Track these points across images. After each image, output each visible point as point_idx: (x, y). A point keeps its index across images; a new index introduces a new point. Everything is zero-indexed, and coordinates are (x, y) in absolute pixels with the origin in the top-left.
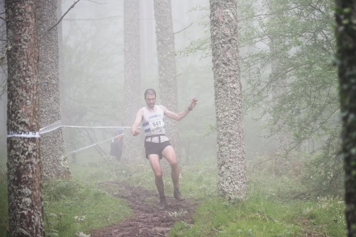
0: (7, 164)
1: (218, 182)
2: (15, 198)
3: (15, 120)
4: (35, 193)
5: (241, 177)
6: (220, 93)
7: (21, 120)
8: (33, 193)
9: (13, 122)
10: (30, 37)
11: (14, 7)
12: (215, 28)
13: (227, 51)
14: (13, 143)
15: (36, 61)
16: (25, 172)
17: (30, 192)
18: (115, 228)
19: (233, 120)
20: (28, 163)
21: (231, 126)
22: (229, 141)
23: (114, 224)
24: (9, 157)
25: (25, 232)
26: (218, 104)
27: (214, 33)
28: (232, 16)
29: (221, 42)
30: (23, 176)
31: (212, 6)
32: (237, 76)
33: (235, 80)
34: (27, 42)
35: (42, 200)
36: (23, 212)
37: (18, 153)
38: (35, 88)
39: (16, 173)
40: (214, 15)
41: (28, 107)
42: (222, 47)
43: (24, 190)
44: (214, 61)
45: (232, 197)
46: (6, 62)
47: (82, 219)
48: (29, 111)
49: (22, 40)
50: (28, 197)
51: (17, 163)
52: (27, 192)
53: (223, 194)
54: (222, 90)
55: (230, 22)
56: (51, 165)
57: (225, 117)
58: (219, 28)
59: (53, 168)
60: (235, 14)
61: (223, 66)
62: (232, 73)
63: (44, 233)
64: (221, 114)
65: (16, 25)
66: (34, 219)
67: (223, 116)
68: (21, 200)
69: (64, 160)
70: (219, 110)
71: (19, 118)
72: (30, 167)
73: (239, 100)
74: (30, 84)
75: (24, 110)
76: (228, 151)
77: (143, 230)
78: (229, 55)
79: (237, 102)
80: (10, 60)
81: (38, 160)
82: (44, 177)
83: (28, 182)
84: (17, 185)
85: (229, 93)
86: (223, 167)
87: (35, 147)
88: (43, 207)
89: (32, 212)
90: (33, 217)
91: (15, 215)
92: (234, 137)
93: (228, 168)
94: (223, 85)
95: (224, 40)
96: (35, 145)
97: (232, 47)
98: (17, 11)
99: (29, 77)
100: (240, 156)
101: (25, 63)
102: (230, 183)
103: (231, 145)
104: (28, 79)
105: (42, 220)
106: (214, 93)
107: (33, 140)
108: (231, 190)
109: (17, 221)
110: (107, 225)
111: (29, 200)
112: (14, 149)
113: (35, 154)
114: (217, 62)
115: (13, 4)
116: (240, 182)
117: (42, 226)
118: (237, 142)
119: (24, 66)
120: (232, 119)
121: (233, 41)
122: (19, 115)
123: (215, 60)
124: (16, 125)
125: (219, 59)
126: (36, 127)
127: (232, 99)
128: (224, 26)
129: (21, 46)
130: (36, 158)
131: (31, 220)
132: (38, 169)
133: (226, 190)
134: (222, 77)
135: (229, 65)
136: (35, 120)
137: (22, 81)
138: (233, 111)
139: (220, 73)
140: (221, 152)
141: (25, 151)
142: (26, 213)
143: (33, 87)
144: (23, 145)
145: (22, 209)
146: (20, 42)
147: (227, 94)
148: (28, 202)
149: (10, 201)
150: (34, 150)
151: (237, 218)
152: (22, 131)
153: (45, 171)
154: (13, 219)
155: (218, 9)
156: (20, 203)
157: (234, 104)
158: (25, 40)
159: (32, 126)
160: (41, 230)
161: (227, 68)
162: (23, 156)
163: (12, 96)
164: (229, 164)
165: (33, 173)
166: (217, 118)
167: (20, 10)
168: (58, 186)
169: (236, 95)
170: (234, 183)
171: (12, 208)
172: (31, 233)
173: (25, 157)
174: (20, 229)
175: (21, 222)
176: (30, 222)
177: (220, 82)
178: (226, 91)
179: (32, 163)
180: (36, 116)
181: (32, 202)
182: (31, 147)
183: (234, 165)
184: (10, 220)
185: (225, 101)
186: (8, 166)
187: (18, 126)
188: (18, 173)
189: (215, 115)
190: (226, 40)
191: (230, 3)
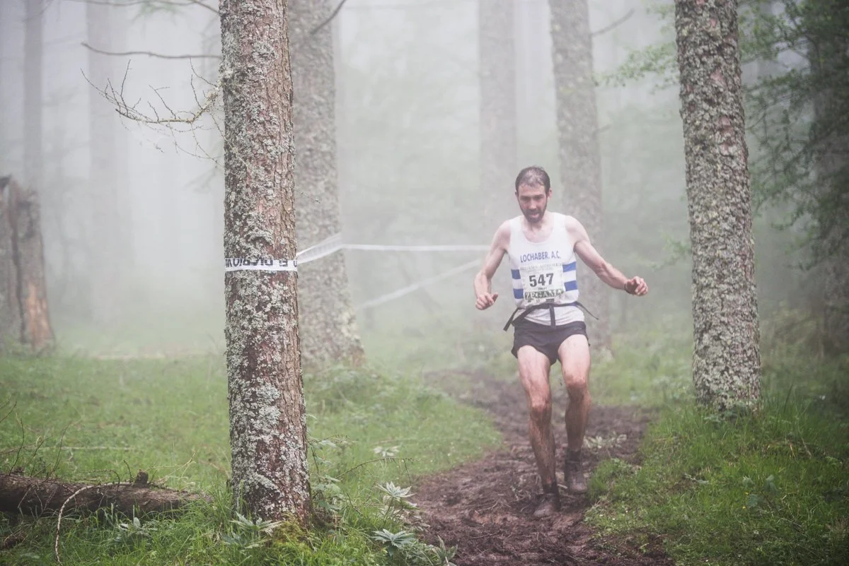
0: (226, 331)
1: (695, 369)
2: (245, 407)
3: (241, 232)
4: (286, 395)
5: (750, 358)
6: (699, 168)
7: (253, 234)
8: (282, 397)
9: (237, 237)
10: (272, 49)
12: (686, 20)
13: (713, 71)
14: (239, 285)
15: (286, 102)
16: (265, 348)
17: (277, 393)
18: (466, 475)
19: (728, 228)
20: (270, 328)
21: (724, 243)
22: (721, 278)
23: (462, 466)
24: (230, 315)
25: (267, 482)
26: (694, 193)
27: (685, 32)
29: (700, 51)
30: (262, 358)
32: (737, 129)
33: (732, 139)
34: (266, 59)
35: (302, 411)
36: (263, 437)
37: (249, 307)
38: (285, 161)
39: (245, 350)
41: (271, 204)
42: (703, 63)
43: (263, 388)
44: (683, 96)
45: (727, 406)
46: (222, 103)
47: (391, 454)
48: (274, 213)
49: (255, 55)
50: (273, 404)
51: (248, 329)
52: (269, 393)
53: (708, 397)
54: (703, 162)
55: (721, 5)
56: (320, 333)
57: (710, 221)
58: (695, 20)
59: (324, 340)
61: (705, 106)
62: (725, 122)
63: (308, 484)
64: (701, 216)
65: (241, 23)
66: (285, 454)
67: (706, 221)
68: (256, 411)
69: (350, 321)
70: (696, 207)
71: (251, 229)
72: (276, 337)
73: (743, 184)
74: (273, 153)
75: (261, 210)
76: (719, 300)
77: (527, 478)
78: (718, 81)
79: (739, 188)
80: (230, 99)
81: (294, 323)
82: (306, 360)
83: (271, 370)
84: (250, 379)
85: (719, 167)
86: (706, 336)
87: (285, 292)
88: (304, 427)
89: (282, 437)
90: (283, 448)
91: (244, 445)
92: (732, 266)
93: (717, 338)
94: (704, 149)
95: (706, 48)
96: (286, 288)
97: (724, 64)
99: (272, 137)
100: (746, 312)
101: (263, 107)
102: (722, 373)
103: (725, 287)
104: (269, 142)
105: (303, 456)
106: (685, 169)
107: (282, 277)
108: (726, 387)
109: (248, 457)
110: (447, 467)
111: (274, 412)
112: (240, 298)
113: (286, 308)
114: (691, 97)
116: (747, 369)
117: (303, 469)
118: (737, 278)
119: (260, 113)
120: (725, 226)
121: (728, 50)
122: (250, 223)
123: (687, 94)
124: (244, 244)
126: (288, 248)
127: (726, 181)
128: (705, 15)
129: (253, 69)
130: (290, 319)
131: (278, 455)
132: (293, 342)
133: (714, 388)
134: (703, 131)
135: (719, 104)
136: (285, 232)
137: (257, 146)
138: (727, 209)
139: (698, 123)
140: (703, 301)
141: (265, 304)
142: (267, 439)
143: (281, 160)
144: (259, 288)
145: (260, 432)
146: (251, 59)
147: (715, 171)
148: (273, 415)
149: (233, 412)
150: (284, 301)
151: (738, 452)
152: (259, 258)
153: (307, 346)
154: (240, 452)
156: (255, 419)
157: (731, 192)
158: (261, 56)
159: (280, 247)
161: (713, 111)
162: (260, 313)
163: (236, 181)
164: (720, 329)
165: (283, 350)
166: (693, 224)
168: (336, 379)
169: (734, 171)
170: (731, 372)
171: (238, 430)
172: (281, 484)
173: (265, 316)
174: (256, 474)
175: (257, 459)
176: (277, 461)
177: (697, 141)
178: (713, 162)
179: (279, 330)
180: (288, 223)
181: (282, 416)
182: (277, 292)
183: (731, 329)
184: (234, 456)
185: (710, 186)
186: (228, 337)
187: (249, 246)
188: (250, 352)
189: (688, 218)
190: (713, 45)
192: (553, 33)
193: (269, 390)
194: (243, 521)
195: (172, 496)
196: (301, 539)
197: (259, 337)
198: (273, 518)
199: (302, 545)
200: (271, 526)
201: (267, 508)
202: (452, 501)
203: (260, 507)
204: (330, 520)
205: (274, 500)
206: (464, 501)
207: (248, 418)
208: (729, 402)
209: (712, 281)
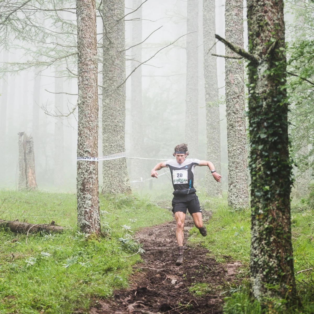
0: (77, 178)
1: (228, 196)
2: (81, 201)
3: (82, 149)
4: (94, 197)
5: (245, 193)
6: (231, 134)
7: (85, 150)
8: (92, 198)
9: (81, 151)
10: (93, 95)
11: (83, 75)
12: (228, 87)
13: (236, 104)
14: (80, 165)
15: (96, 111)
16: (88, 183)
17: (91, 197)
18: (157, 228)
19: (239, 152)
20: (89, 178)
21: (238, 157)
22: (236, 168)
23: (156, 225)
24: (78, 173)
25: (87, 223)
26: (229, 141)
27: (228, 91)
28: (240, 79)
29: (232, 97)
30: (87, 186)
31: (226, 72)
32: (243, 122)
33: (241, 125)
34: (91, 98)
35: (99, 202)
36: (86, 209)
37: (83, 171)
38: (95, 128)
40: (227, 78)
41: (91, 141)
42: (233, 101)
44: (227, 111)
46: (78, 111)
48: (91, 144)
49: (88, 97)
50: (90, 200)
51: (83, 178)
53: (231, 204)
54: (232, 132)
55: (239, 83)
56: (117, 184)
57: (234, 150)
58: (231, 87)
59: (119, 186)
60: (243, 78)
61: (233, 114)
62: (239, 119)
63: (100, 224)
64: (231, 148)
65: (84, 87)
66: (93, 215)
67: (232, 150)
68: (84, 202)
69: (127, 181)
70: (230, 146)
71: (85, 148)
72: (91, 180)
73: (244, 139)
74: (92, 126)
75: (88, 142)
76: (236, 175)
77: (174, 229)
78: (237, 106)
80: (80, 110)
81: (97, 176)
83: (89, 190)
84: (83, 192)
85: (237, 133)
86: (231, 186)
88: (99, 207)
89: (92, 210)
90: (92, 213)
91: (81, 212)
92: (240, 164)
94: (232, 128)
95: (234, 96)
96: (94, 166)
97: (239, 101)
98: (85, 78)
99: (92, 121)
100: (244, 178)
101: (89, 112)
102: (236, 197)
103: (238, 170)
104: (91, 123)
105: (98, 216)
106: (227, 134)
107: (93, 163)
108: (237, 202)
109: (82, 215)
110: (152, 225)
111: (90, 202)
112: (81, 168)
113: (94, 172)
114: (229, 111)
115: (83, 73)
116: (244, 196)
117: (98, 219)
118: (241, 168)
119: (88, 114)
120: (238, 152)
121: (241, 97)
122: (84, 146)
123: (228, 110)
124: (82, 153)
126: (96, 154)
127: (239, 138)
128: (234, 86)
129: (87, 101)
130: (95, 175)
131: (91, 215)
132: (96, 182)
133: (233, 202)
134: (232, 122)
135: (237, 114)
136: (95, 149)
137: (87, 124)
138: (239, 147)
139: (231, 119)
140: (231, 175)
141: (89, 170)
142: (88, 210)
143: (94, 128)
144: (86, 166)
145: (86, 208)
146: (86, 98)
147: (236, 135)
148: (90, 203)
149: (78, 202)
150: (94, 170)
151: (238, 221)
152: (87, 157)
154: (80, 214)
155: (230, 74)
156: (84, 204)
157: (240, 141)
158: (89, 97)
159: (93, 154)
160: (98, 222)
161: (236, 116)
163: (81, 134)
164: (236, 184)
165: (93, 184)
166: (229, 151)
167: (87, 78)
169: (242, 135)
170: (239, 197)
171: (79, 207)
172: (91, 223)
173: (88, 174)
174: (84, 221)
175: (85, 216)
176: (90, 217)
177: (230, 125)
178: (235, 132)
179: (92, 178)
180: (96, 147)
181: (92, 203)
182: (92, 167)
183: (239, 184)
184: (78, 215)
185: (234, 139)
186: (77, 180)
187: (84, 153)
188: (83, 185)
189: (227, 149)
190: (236, 96)
191: (239, 70)
193: (88, 196)
194: (80, 234)
195: (61, 228)
196: (96, 239)
198: (89, 233)
199: (97, 241)
200: (87, 235)
201: (87, 230)
202: (150, 235)
203: (85, 230)
204: (106, 235)
205: (89, 228)
206: (154, 235)
207: (82, 204)
208: (238, 207)
209: (234, 169)
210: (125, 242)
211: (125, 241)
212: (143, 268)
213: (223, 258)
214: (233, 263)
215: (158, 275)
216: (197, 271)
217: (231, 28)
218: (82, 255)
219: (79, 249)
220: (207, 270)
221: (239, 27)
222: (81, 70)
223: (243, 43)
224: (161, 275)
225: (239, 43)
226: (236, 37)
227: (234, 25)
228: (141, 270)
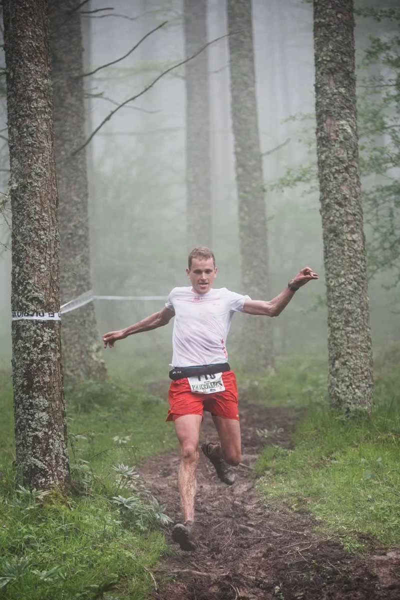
0: (13, 361)
1: (329, 384)
2: (25, 413)
3: (23, 294)
4: (53, 405)
5: (366, 377)
6: (332, 249)
7: (31, 295)
8: (50, 405)
9: (20, 297)
10: (44, 170)
11: (20, 125)
12: (324, 149)
13: (342, 184)
14: (21, 330)
15: (53, 206)
16: (39, 373)
17: (47, 403)
19: (352, 289)
20: (42, 359)
21: (349, 299)
22: (347, 323)
23: (172, 449)
24: (15, 351)
25: (40, 464)
26: (329, 265)
27: (323, 157)
28: (349, 130)
29: (334, 170)
30: (37, 379)
31: (319, 116)
32: (358, 223)
33: (355, 229)
34: (40, 176)
35: (64, 415)
36: (37, 433)
37: (28, 345)
38: (53, 245)
39: (25, 374)
40: (322, 129)
41: (43, 275)
42: (335, 178)
43: (37, 400)
44: (322, 200)
45: (351, 409)
46: (10, 207)
47: (125, 442)
48: (45, 281)
49: (33, 174)
50: (44, 410)
51: (27, 360)
52: (42, 403)
53: (338, 403)
54: (334, 245)
55: (348, 139)
56: (77, 358)
57: (340, 285)
58: (330, 149)
59: (80, 363)
60: (355, 127)
61: (337, 207)
62: (350, 218)
63: (68, 464)
64: (333, 281)
65: (23, 152)
66: (52, 444)
67: (337, 284)
68: (32, 415)
69: (98, 350)
70: (330, 275)
71: (30, 291)
72: (46, 365)
73: (362, 260)
74: (45, 240)
75: (36, 279)
76: (346, 338)
78: (345, 190)
79: (359, 262)
80: (16, 204)
81: (58, 355)
82: (68, 376)
83: (43, 388)
84: (28, 393)
85: (346, 248)
86: (337, 362)
87: (53, 334)
88: (65, 426)
89: (50, 433)
90: (51, 440)
91: (24, 438)
92: (355, 315)
93: (344, 364)
94: (336, 236)
95: (337, 168)
96: (53, 332)
97: (350, 179)
98: (25, 130)
99: (44, 230)
100: (363, 345)
101: (38, 209)
102: (348, 387)
103: (349, 329)
104: (42, 233)
105: (64, 446)
106: (323, 249)
107: (50, 324)
108: (351, 397)
109: (28, 447)
110: (163, 450)
111: (44, 416)
112: (22, 338)
113: (53, 345)
114: (327, 201)
115: (20, 120)
116: (364, 385)
117: (64, 455)
118: (358, 323)
119: (36, 213)
120: (350, 288)
121: (352, 170)
122: (29, 288)
123: (325, 199)
124: (25, 302)
125: (330, 197)
126: (55, 305)
127: (350, 257)
128: (337, 145)
129: (31, 183)
130: (56, 353)
131: (48, 445)
132: (58, 368)
133: (342, 397)
134: (335, 224)
135: (346, 206)
136: (53, 294)
137: (34, 236)
138: (351, 277)
139: (331, 218)
140: (335, 339)
141: (40, 341)
142: (40, 434)
143: (50, 245)
144: (35, 332)
145: (36, 430)
146: (30, 177)
147: (343, 251)
148: (44, 418)
149: (17, 416)
150: (52, 340)
151: (358, 441)
152: (34, 311)
153: (68, 367)
154: (22, 443)
155: (329, 121)
156: (32, 421)
157: (354, 265)
158: (37, 174)
159: (49, 304)
161: (342, 211)
162: (35, 349)
163: (20, 259)
164: (346, 357)
165: (51, 373)
166: (328, 286)
167: (30, 129)
168: (88, 390)
169: (356, 251)
170: (354, 386)
171: (20, 428)
172: (49, 465)
173: (39, 351)
174: (33, 459)
175: (34, 448)
176: (47, 449)
177: (331, 231)
178: (341, 245)
179: (48, 360)
180: (55, 288)
181: (50, 419)
182: (47, 335)
183: (354, 358)
184: (18, 446)
185: (340, 261)
186: (14, 364)
187: (28, 303)
188: (29, 376)
189: (325, 282)
190: (341, 167)
191: (347, 111)
192: (236, 153)
193: (42, 401)
194: (23, 490)
196: (63, 503)
197: (34, 365)
198: (44, 488)
199: (64, 506)
200: (42, 494)
201: (40, 481)
202: (166, 474)
203: (35, 481)
204: (82, 489)
205: (44, 476)
206: (174, 474)
209: (341, 325)
210: (129, 507)
211: (129, 503)
212: (178, 573)
213: (360, 541)
214: (385, 554)
215: (214, 589)
216: (305, 576)
217: (327, 19)
218: (32, 544)
219: (25, 530)
220: (329, 572)
221: (345, 18)
222: (16, 112)
223: (354, 51)
224: (223, 590)
225: (345, 52)
226: (340, 38)
227: (334, 12)
228: (174, 577)
